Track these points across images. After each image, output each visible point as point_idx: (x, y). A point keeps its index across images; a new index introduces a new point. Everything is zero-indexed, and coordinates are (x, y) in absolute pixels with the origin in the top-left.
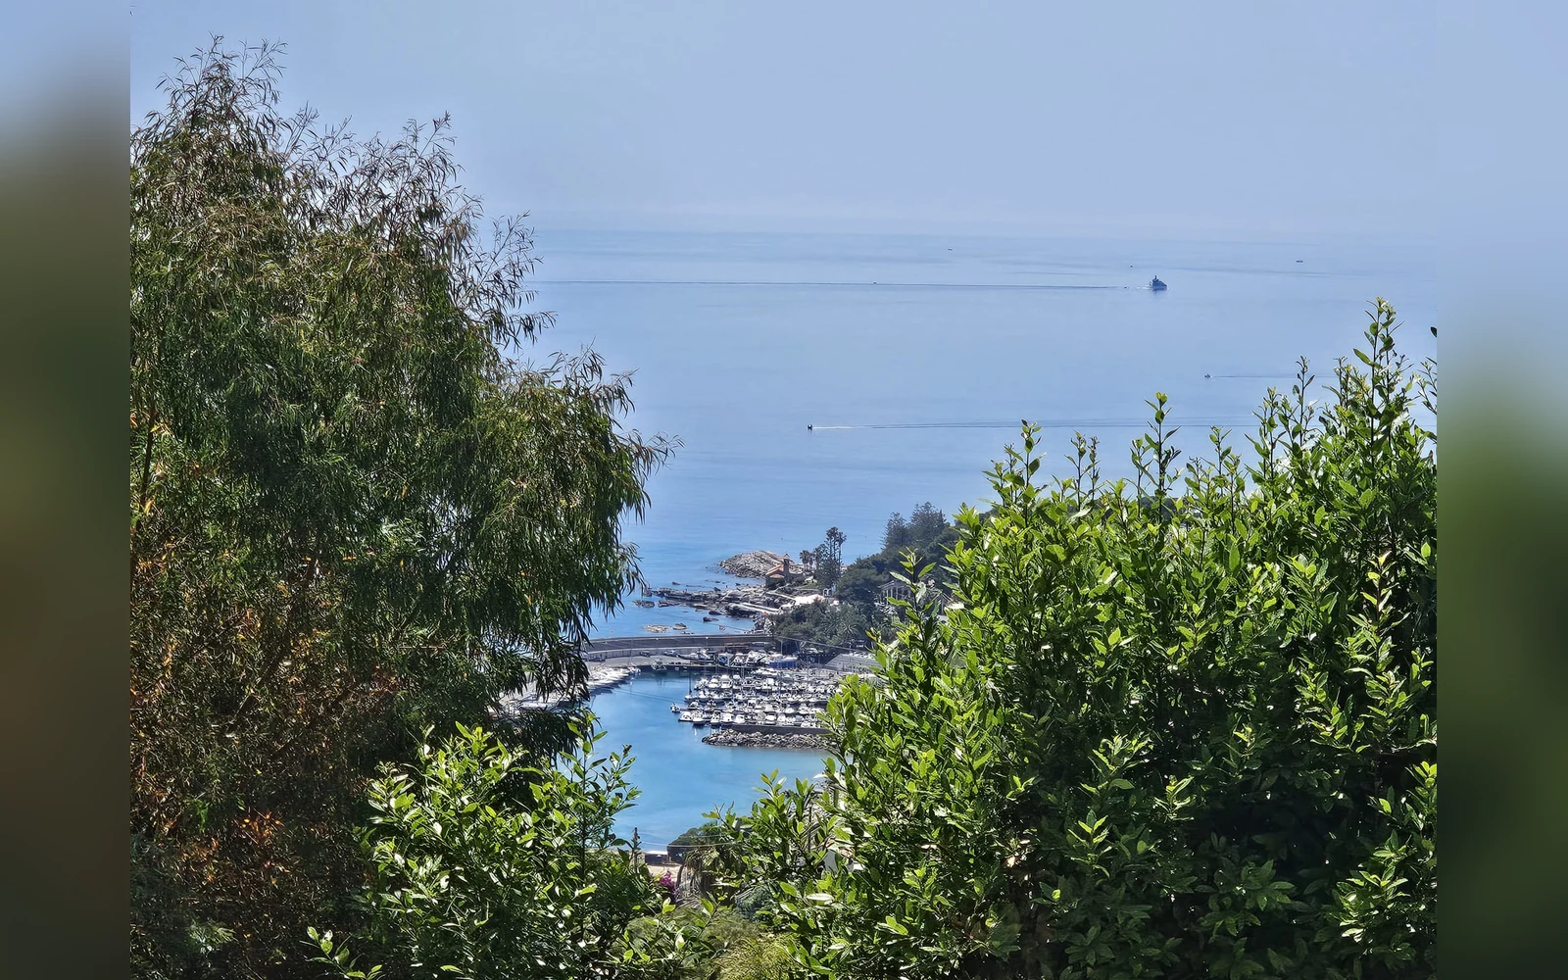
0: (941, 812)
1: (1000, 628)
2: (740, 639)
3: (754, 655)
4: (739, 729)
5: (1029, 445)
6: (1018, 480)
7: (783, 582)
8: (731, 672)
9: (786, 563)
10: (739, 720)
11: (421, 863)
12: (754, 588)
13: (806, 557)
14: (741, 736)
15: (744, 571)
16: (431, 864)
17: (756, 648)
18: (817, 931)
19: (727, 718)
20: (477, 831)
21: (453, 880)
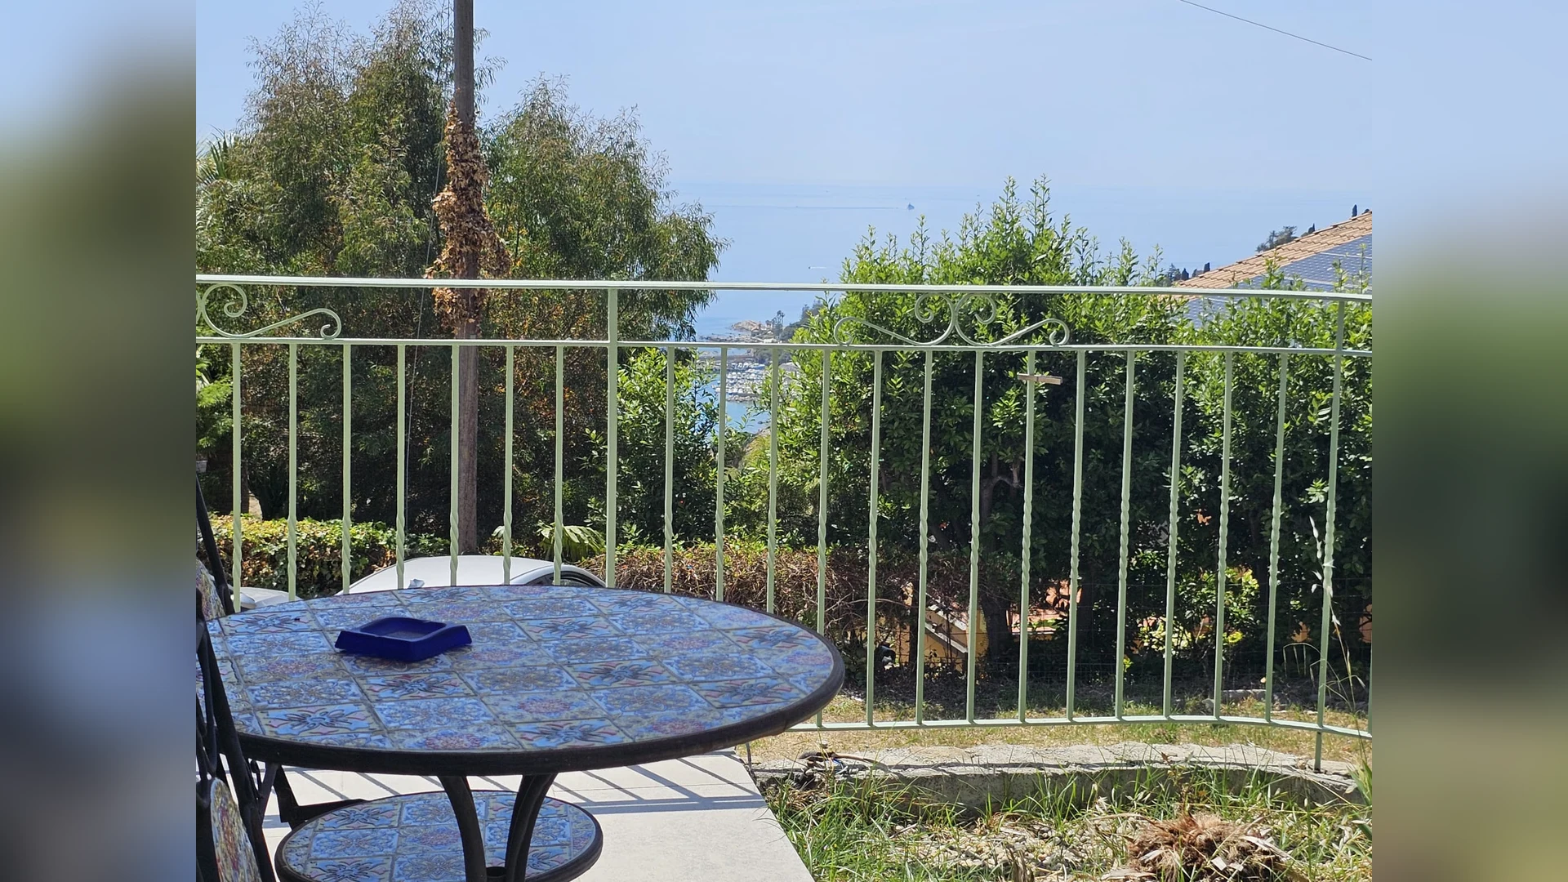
0: (837, 378)
1: (860, 306)
2: (740, 357)
3: (746, 364)
4: (740, 395)
5: (871, 234)
6: (867, 248)
7: (759, 333)
8: (737, 371)
9: (760, 326)
10: (740, 392)
11: (631, 402)
12: (746, 336)
13: (768, 323)
14: (741, 398)
15: (742, 329)
16: (635, 403)
17: (747, 361)
18: (788, 428)
19: (735, 391)
20: (654, 389)
21: (644, 410)
